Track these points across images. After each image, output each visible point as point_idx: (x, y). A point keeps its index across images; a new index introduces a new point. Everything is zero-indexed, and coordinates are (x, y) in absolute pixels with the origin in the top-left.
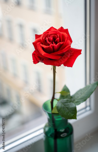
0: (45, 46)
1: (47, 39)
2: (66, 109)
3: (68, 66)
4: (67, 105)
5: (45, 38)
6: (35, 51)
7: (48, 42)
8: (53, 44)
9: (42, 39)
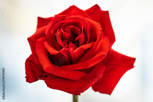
1: (58, 33)
6: (31, 56)
7: (60, 42)
9: (49, 32)
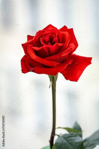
0: (37, 48)
1: (41, 39)
2: (69, 145)
3: (71, 80)
4: (71, 140)
5: (39, 39)
6: (24, 56)
7: (42, 43)
8: (48, 45)
9: (35, 39)
